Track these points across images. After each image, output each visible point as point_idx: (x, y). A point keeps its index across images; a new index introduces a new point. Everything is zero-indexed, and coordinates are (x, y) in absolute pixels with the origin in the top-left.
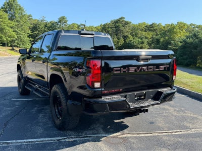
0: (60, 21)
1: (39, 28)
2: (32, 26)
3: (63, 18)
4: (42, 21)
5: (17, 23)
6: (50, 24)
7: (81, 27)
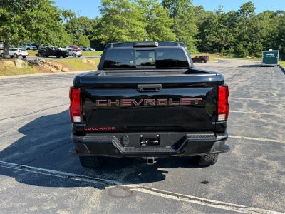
0: (243, 11)
1: (212, 24)
2: (202, 22)
3: (248, 5)
4: (217, 13)
5: (180, 20)
6: (228, 17)
7: (279, 15)
